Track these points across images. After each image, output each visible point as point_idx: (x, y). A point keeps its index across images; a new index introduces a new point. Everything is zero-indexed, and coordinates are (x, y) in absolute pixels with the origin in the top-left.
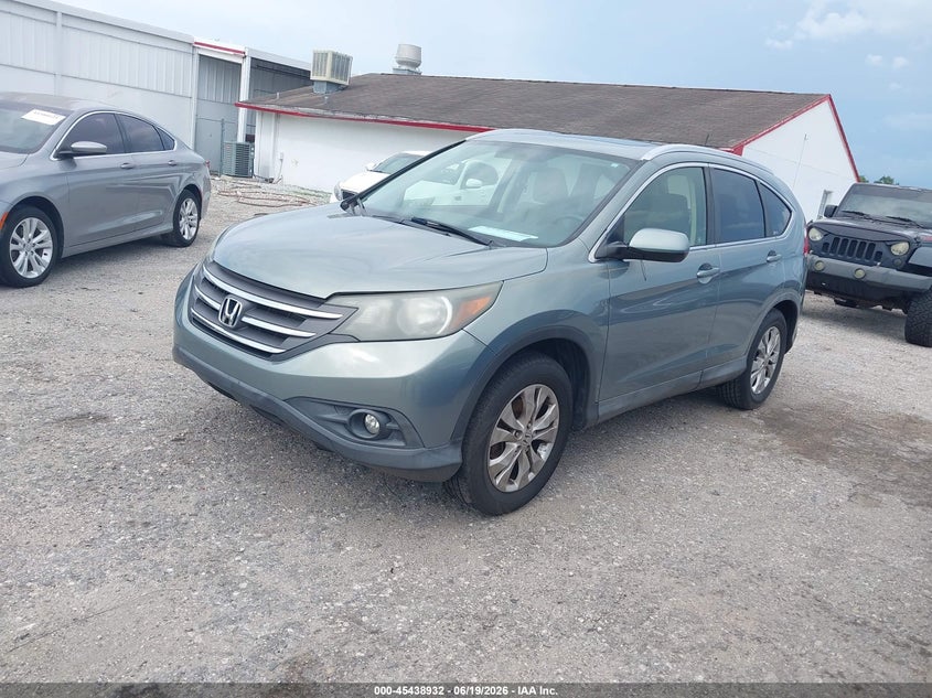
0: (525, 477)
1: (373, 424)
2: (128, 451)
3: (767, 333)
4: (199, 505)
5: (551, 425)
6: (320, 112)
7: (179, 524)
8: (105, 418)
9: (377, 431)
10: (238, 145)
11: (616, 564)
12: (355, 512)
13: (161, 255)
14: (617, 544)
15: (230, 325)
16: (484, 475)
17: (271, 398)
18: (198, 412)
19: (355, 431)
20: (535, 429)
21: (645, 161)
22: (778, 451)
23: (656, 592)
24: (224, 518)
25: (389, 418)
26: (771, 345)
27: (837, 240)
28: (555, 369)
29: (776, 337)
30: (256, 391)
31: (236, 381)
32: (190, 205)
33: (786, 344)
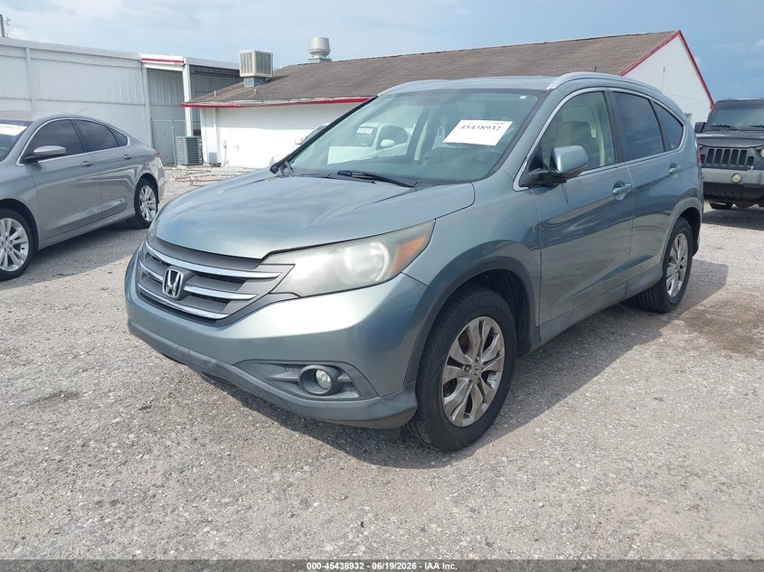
0: (479, 409)
1: (324, 379)
2: (97, 426)
3: (676, 241)
4: (167, 475)
5: (498, 355)
6: (252, 102)
7: (147, 498)
8: (75, 395)
9: (329, 386)
10: (188, 139)
11: (583, 488)
12: (318, 464)
13: (128, 237)
14: (578, 466)
15: (174, 296)
16: (440, 414)
17: (221, 364)
18: (163, 378)
19: (308, 388)
20: (483, 361)
21: (551, 90)
22: (706, 348)
23: (631, 515)
24: (191, 485)
25: (340, 371)
26: (681, 251)
27: (711, 151)
28: (497, 300)
29: (684, 243)
30: (205, 358)
31: (186, 350)
32: (148, 190)
33: (693, 248)
